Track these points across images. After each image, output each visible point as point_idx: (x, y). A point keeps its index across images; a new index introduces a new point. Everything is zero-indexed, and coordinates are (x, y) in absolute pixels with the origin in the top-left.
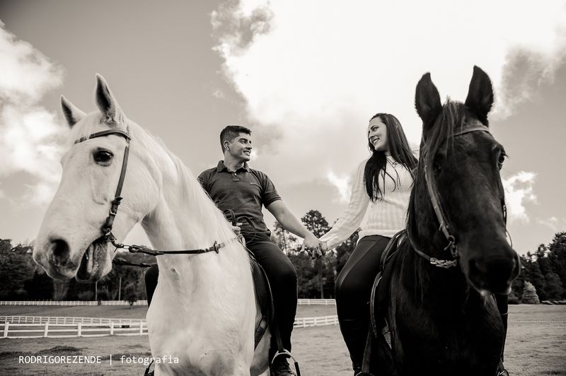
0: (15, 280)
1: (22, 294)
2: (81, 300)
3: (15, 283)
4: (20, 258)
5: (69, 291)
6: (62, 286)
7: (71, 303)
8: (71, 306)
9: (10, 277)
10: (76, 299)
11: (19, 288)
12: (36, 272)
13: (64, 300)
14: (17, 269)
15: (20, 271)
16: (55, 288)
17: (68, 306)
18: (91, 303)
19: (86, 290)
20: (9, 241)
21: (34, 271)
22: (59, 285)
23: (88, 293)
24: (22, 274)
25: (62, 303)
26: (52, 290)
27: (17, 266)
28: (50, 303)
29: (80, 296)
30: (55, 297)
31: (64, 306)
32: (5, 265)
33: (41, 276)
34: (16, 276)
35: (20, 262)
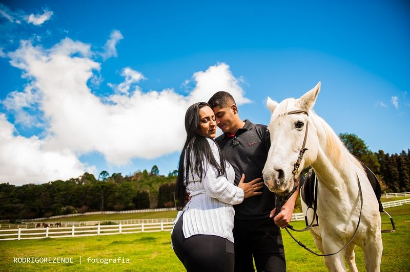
0: (127, 198)
1: (132, 206)
2: (166, 207)
3: (127, 199)
4: (128, 184)
5: (158, 202)
6: (154, 200)
7: (161, 210)
8: (161, 212)
9: (124, 196)
10: (163, 207)
11: (129, 203)
12: (138, 192)
13: (157, 208)
14: (127, 191)
15: (129, 192)
16: (150, 201)
17: (159, 212)
18: (172, 209)
19: (169, 201)
20: (120, 174)
21: (137, 191)
22: (152, 199)
23: (170, 203)
24: (130, 194)
25: (156, 210)
26: (148, 202)
27: (126, 189)
28: (149, 211)
29: (166, 205)
30: (151, 206)
31: (157, 212)
32: (120, 189)
33: (141, 194)
34: (127, 195)
35: (128, 187)
